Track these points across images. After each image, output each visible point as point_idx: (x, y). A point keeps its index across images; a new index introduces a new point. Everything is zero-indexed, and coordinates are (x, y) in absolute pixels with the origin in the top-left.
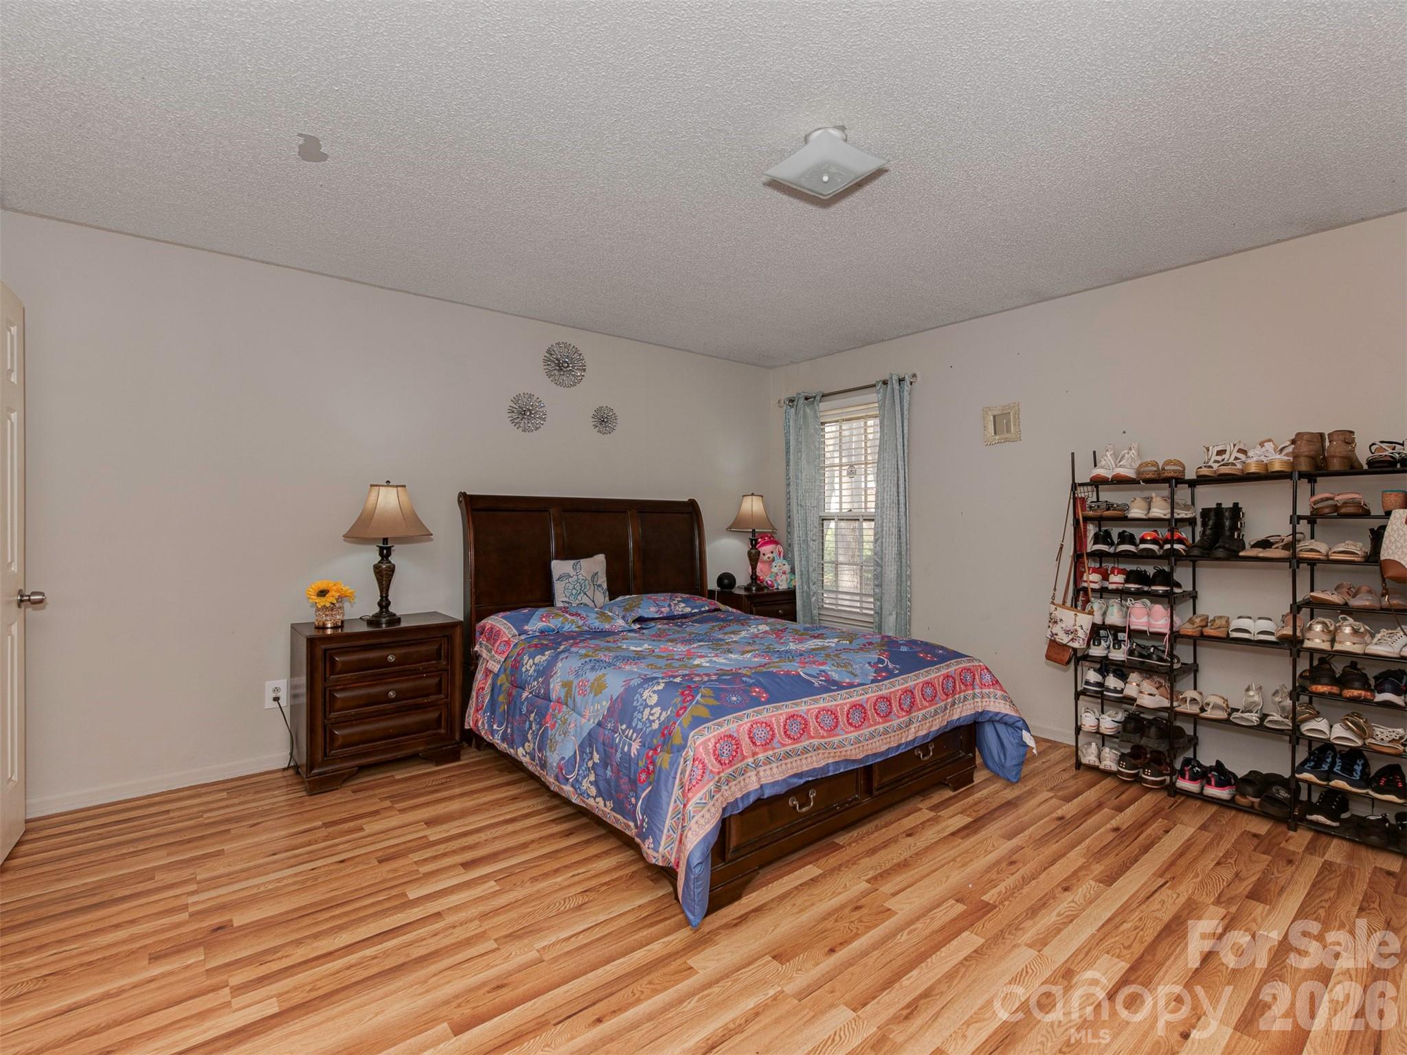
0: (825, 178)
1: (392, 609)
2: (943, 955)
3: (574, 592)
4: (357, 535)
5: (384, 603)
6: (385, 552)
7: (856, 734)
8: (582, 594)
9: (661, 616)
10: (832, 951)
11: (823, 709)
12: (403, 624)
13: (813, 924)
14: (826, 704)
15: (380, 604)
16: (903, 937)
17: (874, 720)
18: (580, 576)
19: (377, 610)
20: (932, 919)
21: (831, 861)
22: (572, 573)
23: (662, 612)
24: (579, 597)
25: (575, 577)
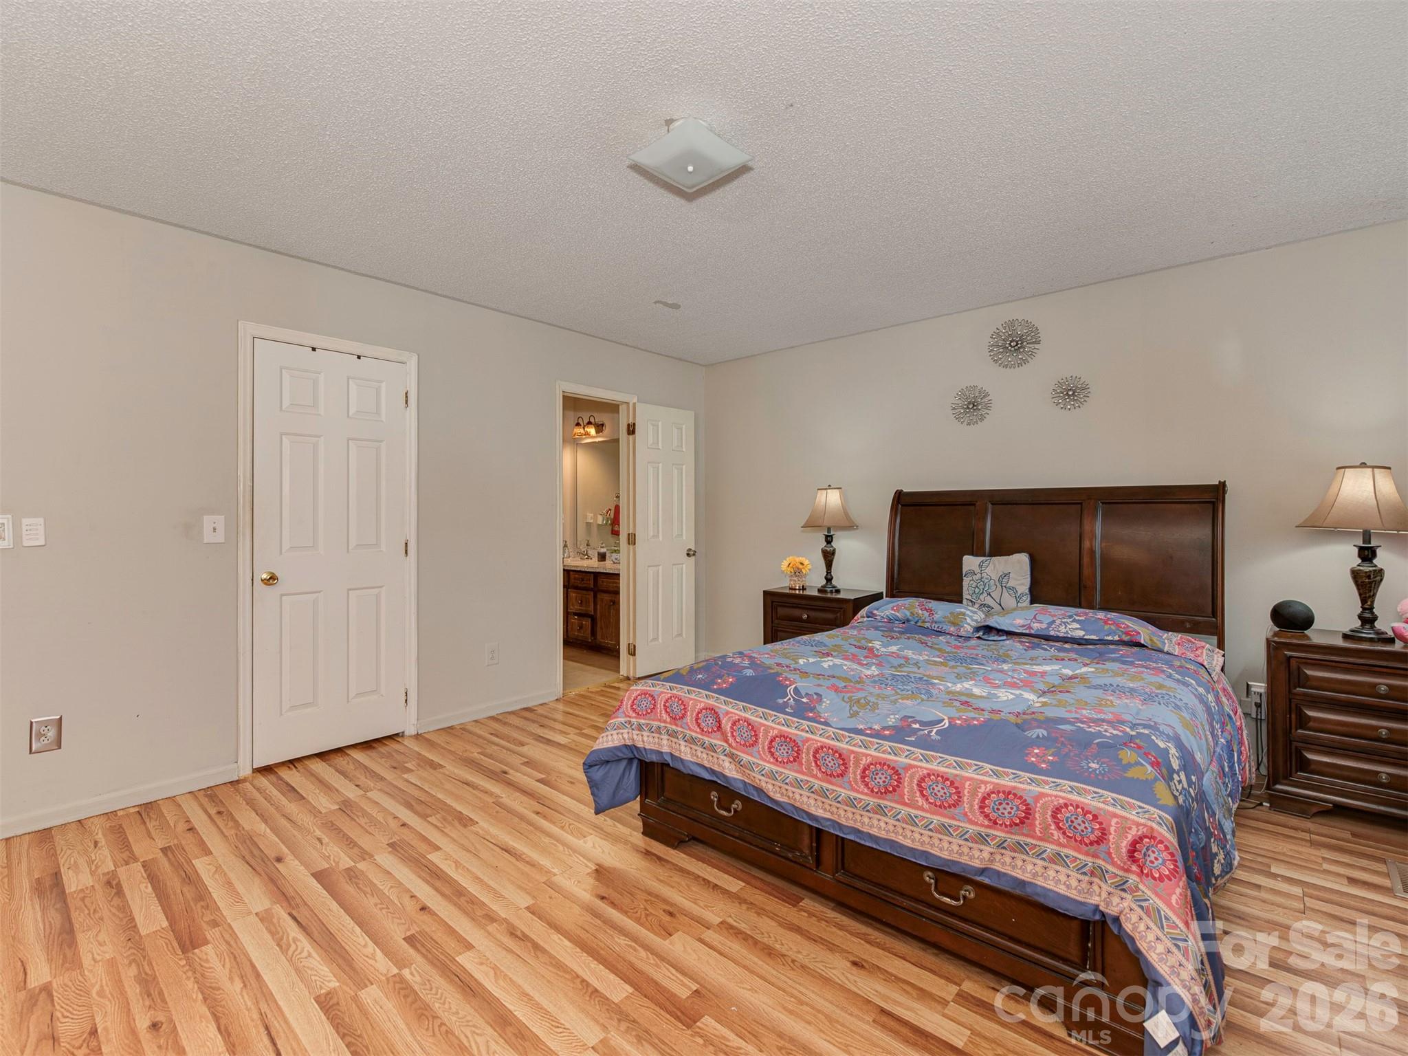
0: (690, 169)
1: (834, 582)
2: (592, 966)
3: (977, 590)
4: (811, 525)
5: (829, 579)
6: (829, 539)
7: (775, 768)
8: (985, 594)
9: (1027, 632)
10: (603, 898)
11: (746, 720)
12: (841, 596)
13: (643, 888)
14: (753, 718)
15: (826, 578)
16: (622, 941)
17: (809, 768)
18: (983, 575)
19: (824, 582)
20: (657, 965)
21: (760, 898)
22: (977, 570)
23: (1030, 628)
24: (982, 597)
25: (978, 576)
